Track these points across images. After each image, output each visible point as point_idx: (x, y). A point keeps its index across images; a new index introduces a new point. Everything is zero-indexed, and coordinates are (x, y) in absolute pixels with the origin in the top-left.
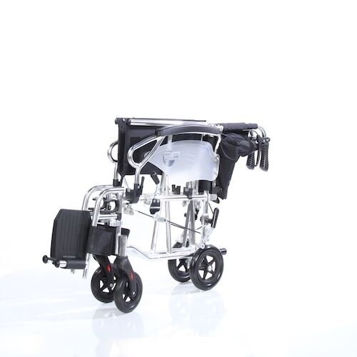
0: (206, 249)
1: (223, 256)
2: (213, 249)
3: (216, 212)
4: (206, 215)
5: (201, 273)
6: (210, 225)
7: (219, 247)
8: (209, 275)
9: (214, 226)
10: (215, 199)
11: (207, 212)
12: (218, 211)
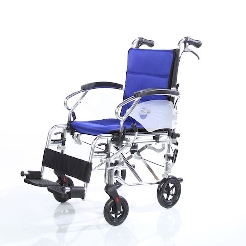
0: (169, 179)
1: (181, 183)
2: (174, 178)
3: (176, 151)
4: (169, 154)
5: (165, 195)
6: (171, 161)
7: (177, 176)
8: (171, 197)
9: (174, 161)
10: (175, 142)
11: (169, 152)
12: (177, 151)
